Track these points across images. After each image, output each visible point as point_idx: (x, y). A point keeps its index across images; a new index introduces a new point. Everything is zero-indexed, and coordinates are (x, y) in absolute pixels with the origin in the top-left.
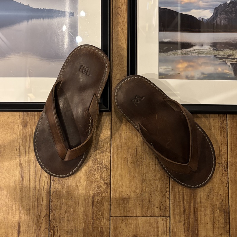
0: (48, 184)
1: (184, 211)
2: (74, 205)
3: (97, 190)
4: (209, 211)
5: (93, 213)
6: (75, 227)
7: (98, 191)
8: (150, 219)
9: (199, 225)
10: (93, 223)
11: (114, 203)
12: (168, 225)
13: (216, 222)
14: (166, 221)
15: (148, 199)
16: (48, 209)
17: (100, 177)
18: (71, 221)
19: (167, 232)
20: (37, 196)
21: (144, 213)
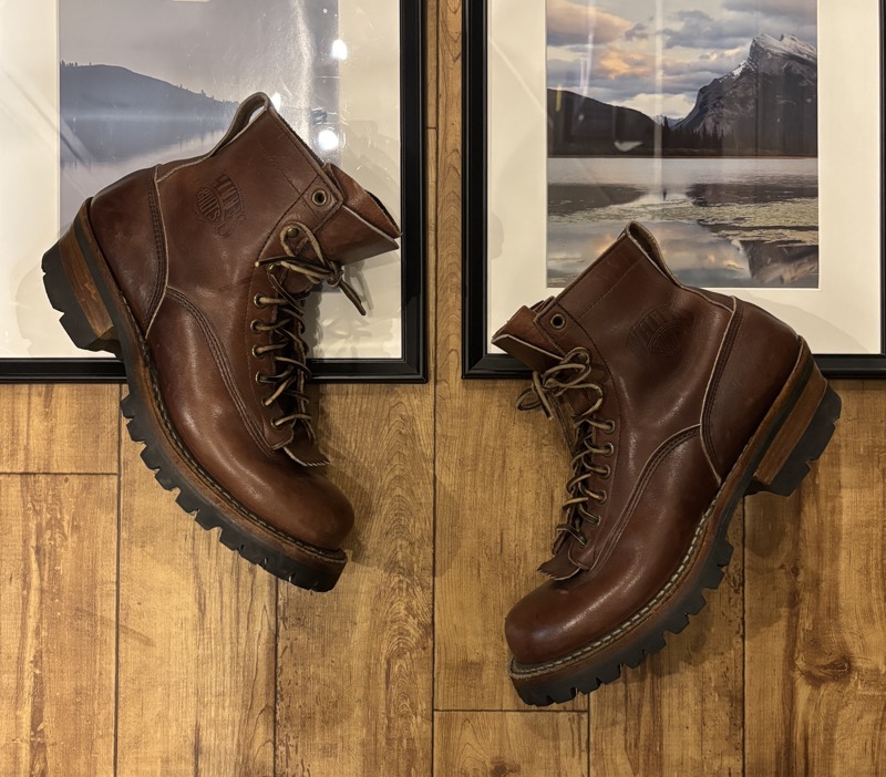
0: (270, 628)
1: (626, 696)
2: (340, 683)
3: (398, 644)
4: (690, 694)
5: (389, 702)
6: (342, 738)
7: (401, 645)
9: (665, 732)
10: (388, 727)
11: (442, 675)
12: (584, 731)
13: (710, 723)
14: (579, 723)
16: (272, 693)
17: (406, 609)
18: (331, 724)
19: (581, 751)
20: (241, 659)
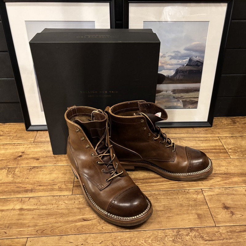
7: (199, 237)
8: (207, 200)
11: (205, 224)
12: (207, 189)
14: (205, 191)
15: (194, 202)
17: (187, 236)
19: (212, 190)
21: (205, 204)
